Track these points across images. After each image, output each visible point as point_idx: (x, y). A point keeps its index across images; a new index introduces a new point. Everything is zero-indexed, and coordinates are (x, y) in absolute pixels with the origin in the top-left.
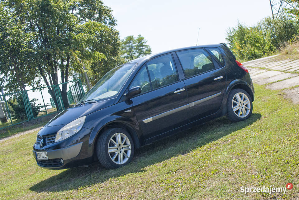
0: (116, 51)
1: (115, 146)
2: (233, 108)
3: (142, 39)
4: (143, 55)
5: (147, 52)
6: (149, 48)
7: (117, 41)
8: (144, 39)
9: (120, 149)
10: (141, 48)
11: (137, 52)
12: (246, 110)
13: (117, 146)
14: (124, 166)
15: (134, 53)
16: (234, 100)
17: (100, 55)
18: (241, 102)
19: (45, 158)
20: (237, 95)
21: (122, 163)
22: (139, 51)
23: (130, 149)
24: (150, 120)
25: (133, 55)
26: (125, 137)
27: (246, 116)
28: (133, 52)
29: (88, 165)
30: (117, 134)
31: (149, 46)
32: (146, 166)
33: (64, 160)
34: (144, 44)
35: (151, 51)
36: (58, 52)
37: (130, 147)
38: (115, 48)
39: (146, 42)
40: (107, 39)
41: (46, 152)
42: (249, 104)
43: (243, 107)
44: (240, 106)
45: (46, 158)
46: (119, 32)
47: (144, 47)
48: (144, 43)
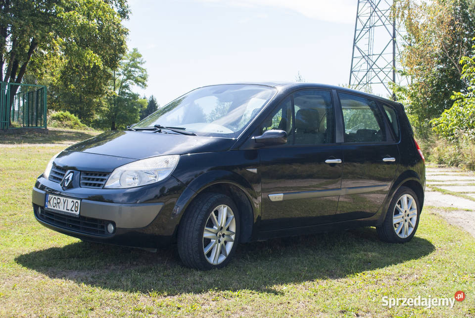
0: (117, 61)
1: (214, 227)
2: (394, 217)
3: (139, 56)
4: (133, 82)
5: (140, 79)
6: (144, 73)
7: (122, 44)
8: (142, 58)
9: (220, 236)
10: (133, 69)
11: (125, 75)
12: (410, 226)
13: (217, 228)
14: (218, 269)
15: (120, 75)
16: (398, 204)
17: (94, 57)
18: (406, 211)
19: (70, 212)
20: (405, 197)
21: (215, 263)
22: (128, 73)
23: (231, 240)
24: (280, 197)
25: (117, 76)
26: (232, 216)
27: (406, 236)
28: (117, 73)
29: (156, 250)
30: (223, 205)
31: (145, 71)
32: (276, 284)
33: (117, 226)
34: (138, 65)
35: (147, 79)
36: (29, 30)
37: (233, 237)
38: (116, 55)
39: (144, 63)
40: (109, 35)
41: (79, 201)
42: (415, 218)
43: (406, 221)
44: (403, 217)
45: (74, 212)
46: (129, 32)
47: (137, 70)
48: (139, 63)
